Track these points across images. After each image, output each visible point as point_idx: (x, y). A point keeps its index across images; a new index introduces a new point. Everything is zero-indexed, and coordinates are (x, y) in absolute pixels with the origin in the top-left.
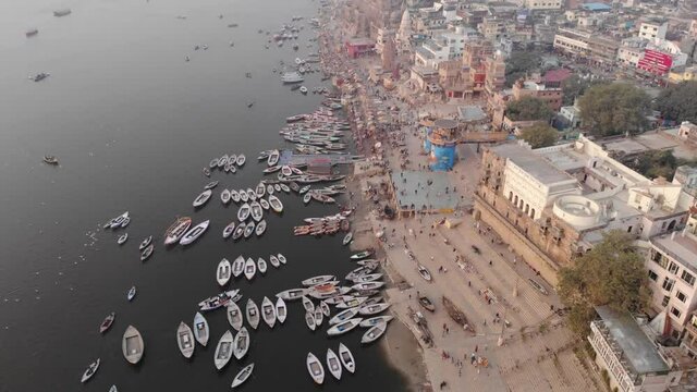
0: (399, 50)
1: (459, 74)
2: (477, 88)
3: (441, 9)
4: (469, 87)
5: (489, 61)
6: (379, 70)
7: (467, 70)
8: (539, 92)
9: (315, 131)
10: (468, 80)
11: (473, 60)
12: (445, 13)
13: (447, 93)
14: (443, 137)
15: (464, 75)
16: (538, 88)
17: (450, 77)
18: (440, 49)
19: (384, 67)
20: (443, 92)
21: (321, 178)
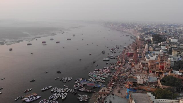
0: (143, 56)
1: (155, 65)
2: (161, 71)
3: (160, 45)
4: (157, 70)
5: (165, 61)
6: (131, 60)
7: (158, 64)
8: (179, 75)
9: (99, 75)
10: (158, 68)
11: (160, 60)
12: (161, 46)
13: (149, 71)
14: (130, 85)
15: (157, 66)
16: (179, 74)
17: (151, 65)
18: (152, 56)
19: (134, 60)
20: (148, 70)
21: (88, 90)
